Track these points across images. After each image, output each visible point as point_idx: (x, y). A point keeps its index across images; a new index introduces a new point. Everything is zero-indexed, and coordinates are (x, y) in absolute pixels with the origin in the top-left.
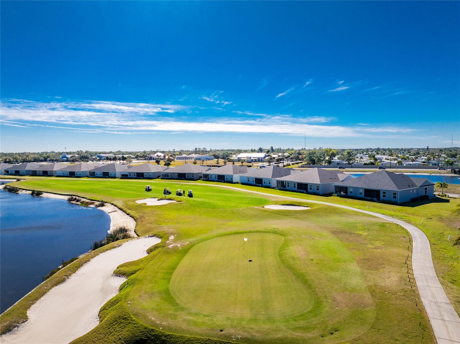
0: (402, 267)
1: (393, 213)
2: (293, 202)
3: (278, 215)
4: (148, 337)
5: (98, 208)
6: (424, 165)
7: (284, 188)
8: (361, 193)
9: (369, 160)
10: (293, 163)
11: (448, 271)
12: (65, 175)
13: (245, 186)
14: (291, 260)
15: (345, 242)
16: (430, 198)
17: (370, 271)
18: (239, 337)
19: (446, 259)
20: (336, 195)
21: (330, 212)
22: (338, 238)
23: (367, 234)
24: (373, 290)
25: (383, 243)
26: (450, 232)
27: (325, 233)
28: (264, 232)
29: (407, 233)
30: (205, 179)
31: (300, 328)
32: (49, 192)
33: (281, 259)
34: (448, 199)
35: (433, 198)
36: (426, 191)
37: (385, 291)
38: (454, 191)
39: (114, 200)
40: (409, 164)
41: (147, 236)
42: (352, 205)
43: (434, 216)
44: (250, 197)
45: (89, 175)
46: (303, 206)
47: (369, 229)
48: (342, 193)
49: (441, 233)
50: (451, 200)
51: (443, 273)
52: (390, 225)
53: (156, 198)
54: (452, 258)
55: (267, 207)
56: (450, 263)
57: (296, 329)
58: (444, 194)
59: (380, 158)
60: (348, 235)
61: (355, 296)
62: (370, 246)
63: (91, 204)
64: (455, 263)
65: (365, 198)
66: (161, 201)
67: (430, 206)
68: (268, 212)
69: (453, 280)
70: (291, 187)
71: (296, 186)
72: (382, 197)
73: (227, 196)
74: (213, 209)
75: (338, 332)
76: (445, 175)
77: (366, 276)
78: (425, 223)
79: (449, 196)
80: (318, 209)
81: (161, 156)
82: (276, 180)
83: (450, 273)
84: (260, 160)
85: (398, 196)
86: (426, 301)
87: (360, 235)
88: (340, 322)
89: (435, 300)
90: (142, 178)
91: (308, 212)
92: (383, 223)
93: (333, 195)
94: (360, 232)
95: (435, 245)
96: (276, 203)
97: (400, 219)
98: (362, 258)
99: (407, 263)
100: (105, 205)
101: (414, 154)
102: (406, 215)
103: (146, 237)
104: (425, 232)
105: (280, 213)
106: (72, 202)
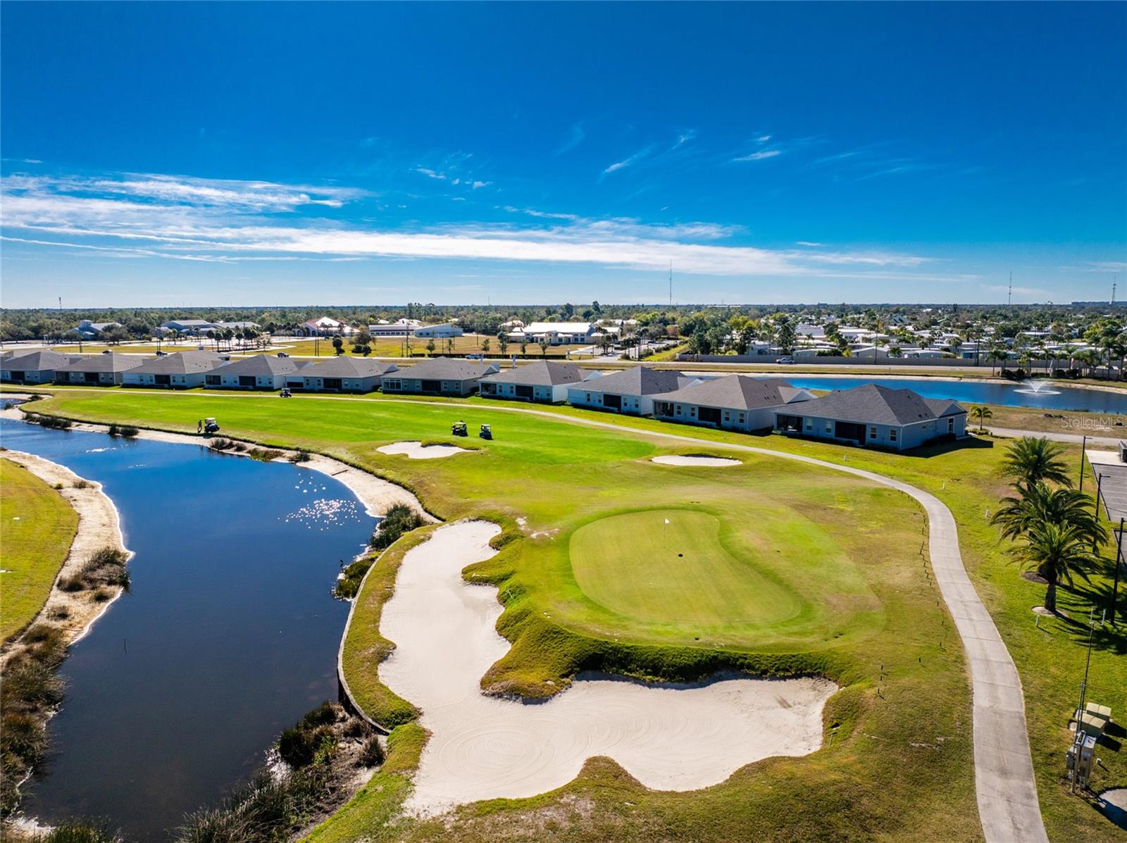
0: (916, 559)
1: (892, 470)
2: (705, 450)
3: (686, 477)
4: (603, 651)
5: (298, 464)
6: (947, 356)
7: (671, 418)
8: (828, 430)
9: (827, 343)
10: (657, 346)
11: (982, 563)
12: (145, 382)
13: (582, 411)
14: (746, 553)
15: (820, 524)
16: (957, 439)
17: (869, 566)
18: (723, 644)
19: (979, 548)
20: (780, 432)
21: (782, 470)
22: (808, 517)
23: (853, 509)
24: (878, 590)
25: (882, 524)
26: (989, 504)
27: (782, 509)
28: (677, 509)
29: (920, 506)
30: (487, 393)
31: (795, 633)
32: (151, 427)
33: (728, 552)
34: (990, 439)
35: (963, 438)
36: (950, 425)
37: (895, 590)
38: (1003, 421)
39: (324, 447)
40: (915, 354)
41: (466, 519)
42: (814, 454)
43: (964, 475)
44: (611, 438)
45: (205, 384)
46: (726, 458)
47: (854, 501)
48: (791, 429)
49: (974, 507)
50: (996, 443)
51: (973, 566)
52: (890, 493)
53: (414, 441)
54: (989, 546)
55: (659, 460)
56: (986, 552)
57: (789, 634)
58: (985, 430)
59: (851, 335)
60: (821, 512)
61: (855, 597)
62: (862, 529)
63: (276, 456)
64: (993, 553)
65: (837, 438)
66: (429, 447)
67: (958, 456)
68: (667, 470)
69: (987, 575)
70: (685, 414)
71: (697, 412)
72: (868, 439)
73: (561, 436)
74: (551, 464)
75: (844, 636)
76: (989, 381)
77: (863, 573)
78: (949, 489)
79: (993, 434)
80: (759, 463)
81: (331, 326)
82: (653, 400)
83: (983, 565)
84: (579, 339)
85: (900, 436)
86: (950, 600)
87: (842, 511)
88: (843, 626)
89: (962, 599)
90: (337, 390)
91: (741, 470)
92: (877, 490)
93: (774, 432)
94: (841, 507)
95: (964, 527)
96: (672, 452)
97: (906, 481)
98: (853, 547)
99: (922, 553)
100: (311, 458)
101: (926, 326)
102: (916, 473)
103: (465, 522)
104: (949, 505)
105: (690, 473)
106: (224, 451)
